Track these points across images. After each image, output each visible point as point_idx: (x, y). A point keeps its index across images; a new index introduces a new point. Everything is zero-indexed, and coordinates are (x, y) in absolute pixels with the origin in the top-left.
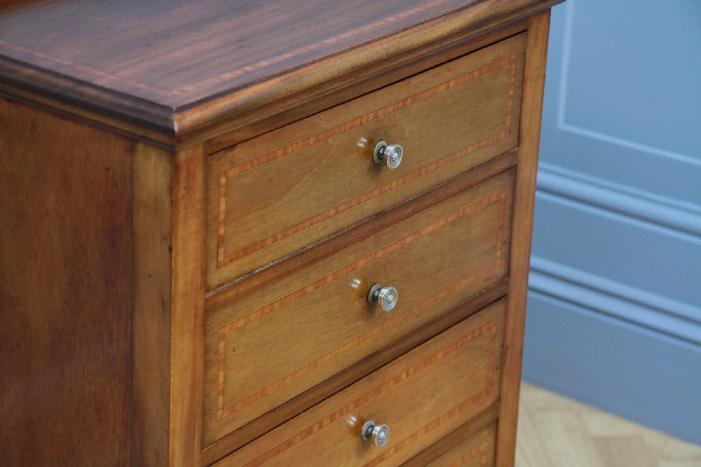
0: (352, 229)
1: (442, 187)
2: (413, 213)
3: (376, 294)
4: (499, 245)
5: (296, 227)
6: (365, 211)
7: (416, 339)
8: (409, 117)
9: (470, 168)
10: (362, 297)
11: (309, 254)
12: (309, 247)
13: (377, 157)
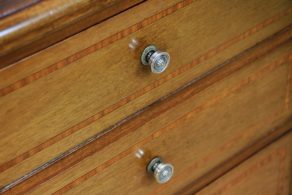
0: (123, 124)
1: (224, 66)
2: (193, 94)
3: (155, 167)
4: (288, 94)
5: (53, 141)
6: (137, 106)
7: (203, 182)
8: (182, 18)
9: (254, 44)
10: (140, 171)
11: (71, 157)
12: (71, 152)
13: (145, 61)
